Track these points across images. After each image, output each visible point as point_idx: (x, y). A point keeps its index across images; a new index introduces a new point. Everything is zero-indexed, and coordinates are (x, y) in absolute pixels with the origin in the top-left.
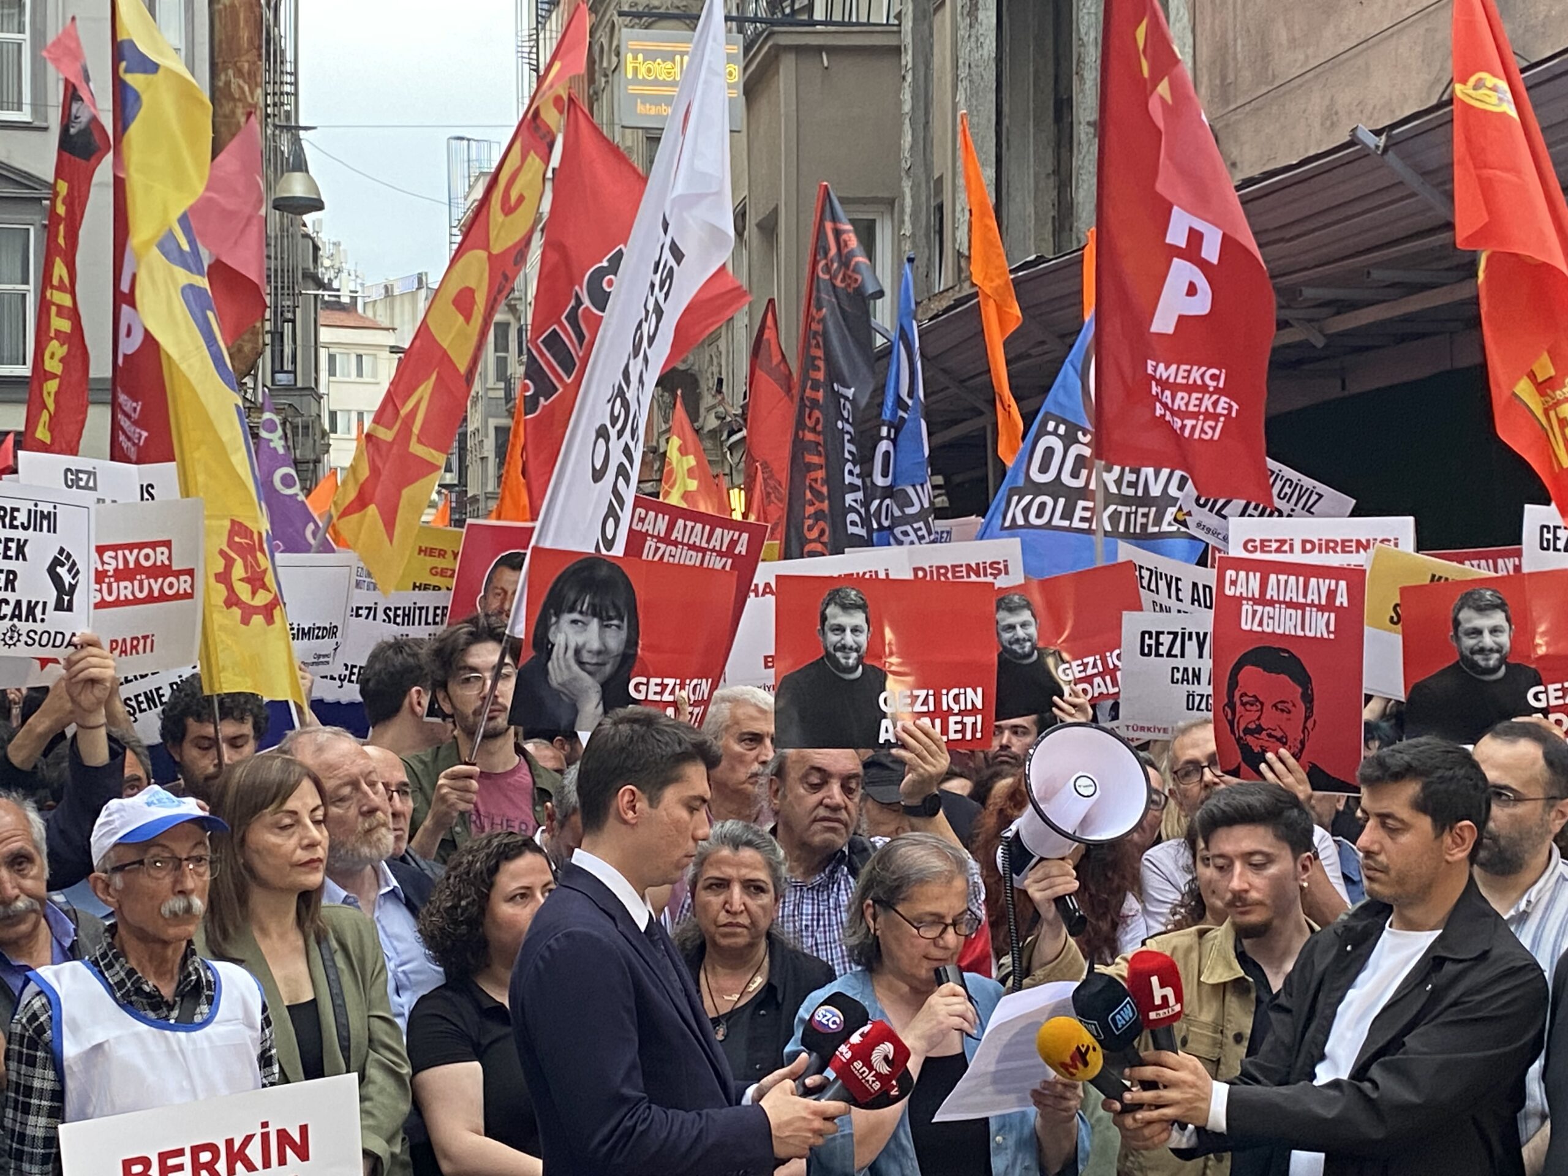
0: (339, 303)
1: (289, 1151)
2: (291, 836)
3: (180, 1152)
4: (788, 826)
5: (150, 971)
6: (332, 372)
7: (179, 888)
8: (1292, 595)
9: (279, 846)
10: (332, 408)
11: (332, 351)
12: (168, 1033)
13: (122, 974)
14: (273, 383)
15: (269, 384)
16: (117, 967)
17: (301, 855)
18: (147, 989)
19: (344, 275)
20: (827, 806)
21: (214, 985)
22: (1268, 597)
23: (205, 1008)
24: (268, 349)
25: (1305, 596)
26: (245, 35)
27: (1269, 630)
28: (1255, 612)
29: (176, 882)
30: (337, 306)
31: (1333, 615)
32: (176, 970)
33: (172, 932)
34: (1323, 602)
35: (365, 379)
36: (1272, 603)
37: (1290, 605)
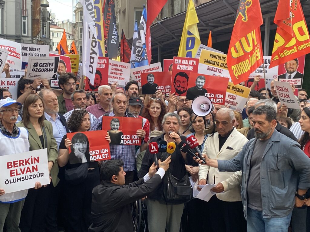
0: (54, 24)
1: (36, 161)
2: (35, 108)
3: (17, 161)
4: (115, 110)
5: (8, 128)
6: (53, 36)
7: (13, 114)
8: (186, 63)
9: (33, 110)
10: (53, 42)
11: (53, 32)
12: (11, 138)
13: (3, 129)
14: (42, 37)
15: (41, 37)
16: (2, 127)
17: (37, 112)
18: (7, 131)
19: (55, 19)
20: (121, 107)
21: (19, 132)
22: (182, 64)
23: (17, 135)
24: (41, 31)
25: (188, 63)
27: (182, 69)
28: (180, 66)
29: (13, 113)
30: (54, 25)
31: (193, 67)
32: (12, 128)
33: (12, 122)
34: (192, 64)
35: (58, 37)
36: (183, 65)
37: (186, 65)
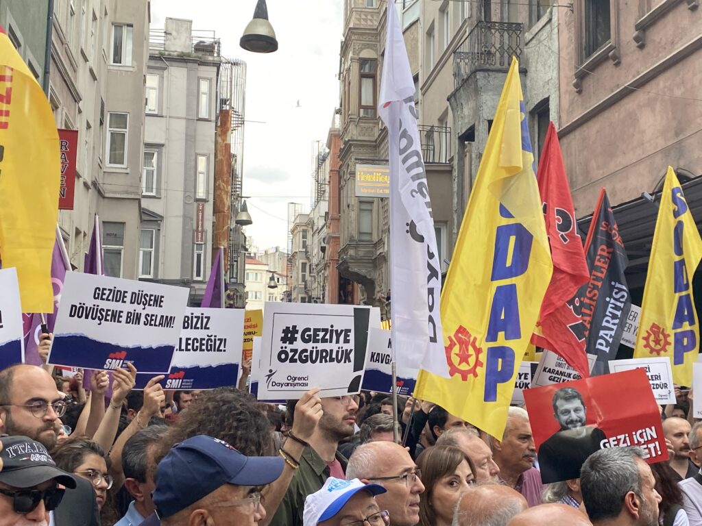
0: (251, 256)
6: (247, 279)
10: (248, 290)
11: (249, 272)
14: (230, 282)
19: (252, 247)
26: (225, 169)
